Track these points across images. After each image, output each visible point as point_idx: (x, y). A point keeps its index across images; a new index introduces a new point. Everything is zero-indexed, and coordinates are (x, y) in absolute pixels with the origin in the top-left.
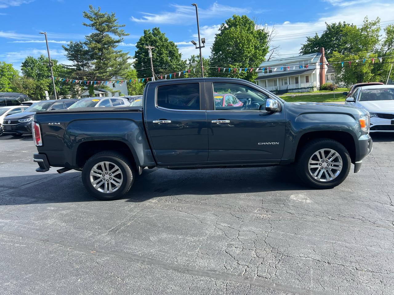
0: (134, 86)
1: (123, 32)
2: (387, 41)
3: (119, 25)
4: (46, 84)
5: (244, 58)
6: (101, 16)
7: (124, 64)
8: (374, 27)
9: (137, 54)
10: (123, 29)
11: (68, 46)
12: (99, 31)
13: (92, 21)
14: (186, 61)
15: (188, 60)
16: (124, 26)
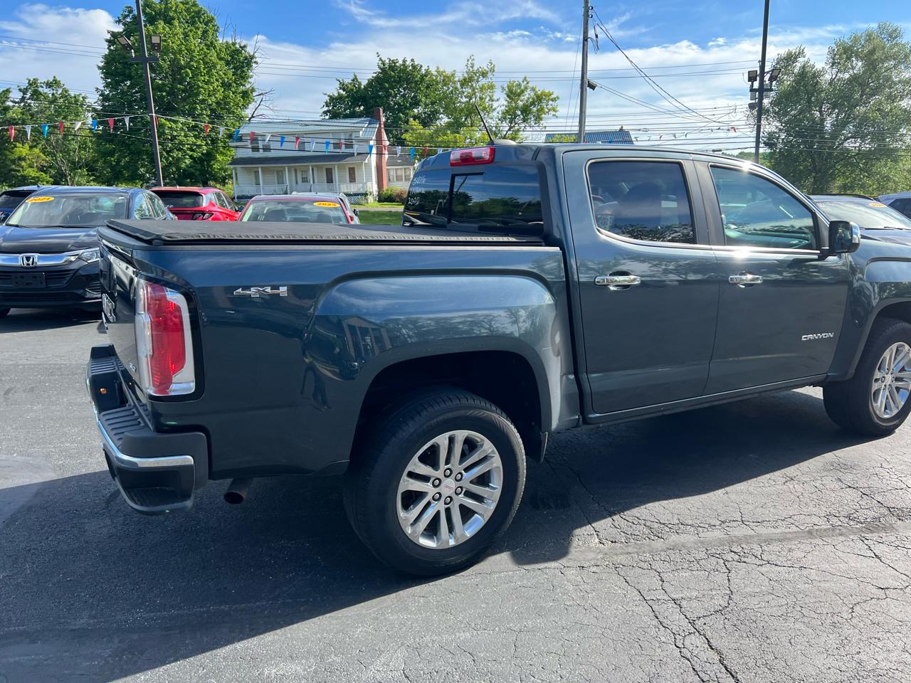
2: (507, 112)
5: (199, 108)
8: (483, 81)
15: (16, 89)
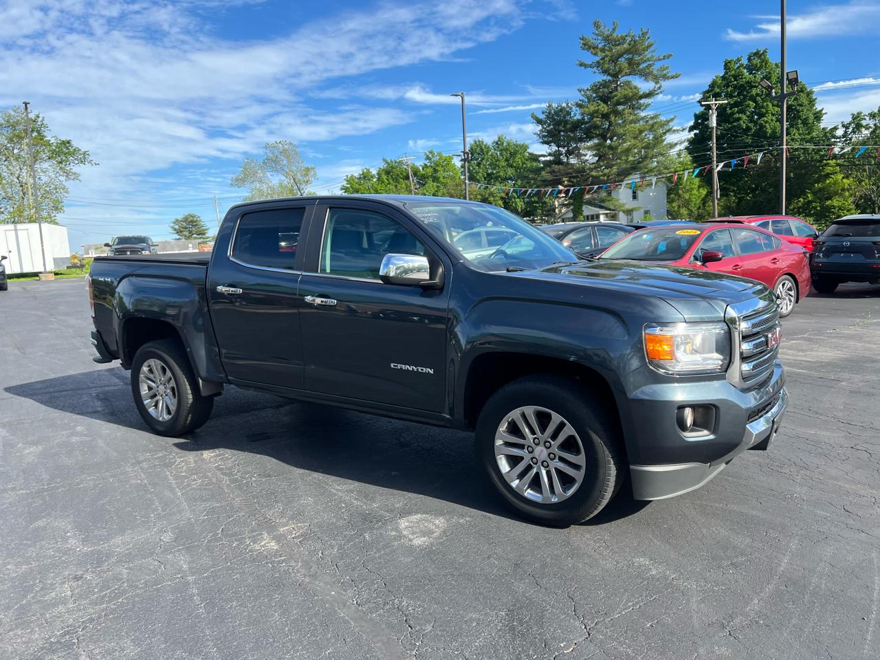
0: (687, 196)
1: (665, 72)
3: (656, 55)
4: (498, 195)
6: (619, 40)
7: (655, 146)
9: (700, 121)
10: (665, 63)
11: (543, 113)
12: (609, 74)
13: (596, 54)
14: (835, 128)
15: (840, 126)
16: (669, 56)
